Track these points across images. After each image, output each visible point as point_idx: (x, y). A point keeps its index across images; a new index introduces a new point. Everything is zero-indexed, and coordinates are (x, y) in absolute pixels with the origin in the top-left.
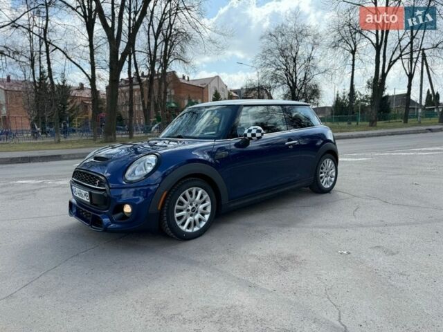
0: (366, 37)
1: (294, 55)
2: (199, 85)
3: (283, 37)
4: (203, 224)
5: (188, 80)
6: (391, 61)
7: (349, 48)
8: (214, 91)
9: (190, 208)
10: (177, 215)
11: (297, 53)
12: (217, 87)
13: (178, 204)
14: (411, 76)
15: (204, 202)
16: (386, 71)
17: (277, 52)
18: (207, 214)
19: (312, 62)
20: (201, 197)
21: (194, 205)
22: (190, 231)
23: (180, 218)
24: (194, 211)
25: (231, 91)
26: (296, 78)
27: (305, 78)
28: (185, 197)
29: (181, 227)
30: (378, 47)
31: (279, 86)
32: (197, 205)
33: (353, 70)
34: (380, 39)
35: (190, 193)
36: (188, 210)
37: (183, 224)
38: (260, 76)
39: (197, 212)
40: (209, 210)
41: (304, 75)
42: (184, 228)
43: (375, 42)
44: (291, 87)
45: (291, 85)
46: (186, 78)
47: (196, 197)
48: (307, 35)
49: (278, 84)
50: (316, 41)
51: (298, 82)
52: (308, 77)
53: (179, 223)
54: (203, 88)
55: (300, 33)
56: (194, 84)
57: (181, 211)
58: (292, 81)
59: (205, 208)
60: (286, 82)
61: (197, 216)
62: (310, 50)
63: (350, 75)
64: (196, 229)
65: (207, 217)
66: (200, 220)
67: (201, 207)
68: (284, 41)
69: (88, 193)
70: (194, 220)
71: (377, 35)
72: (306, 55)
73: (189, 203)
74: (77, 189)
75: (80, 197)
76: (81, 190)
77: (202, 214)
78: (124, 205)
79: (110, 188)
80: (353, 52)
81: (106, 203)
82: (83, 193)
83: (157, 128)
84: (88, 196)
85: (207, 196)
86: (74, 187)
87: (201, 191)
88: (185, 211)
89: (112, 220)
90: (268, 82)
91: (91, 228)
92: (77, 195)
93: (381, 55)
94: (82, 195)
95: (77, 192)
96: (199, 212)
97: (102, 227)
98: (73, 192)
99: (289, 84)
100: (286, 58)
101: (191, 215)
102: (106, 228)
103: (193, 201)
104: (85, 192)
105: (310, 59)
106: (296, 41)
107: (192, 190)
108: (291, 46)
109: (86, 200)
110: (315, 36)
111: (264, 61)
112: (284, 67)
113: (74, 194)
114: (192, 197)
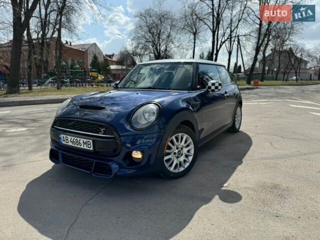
0: (206, 24)
1: (159, 32)
2: (80, 49)
3: (151, 18)
5: (71, 45)
6: (221, 42)
7: (192, 31)
8: (93, 55)
9: (177, 151)
10: (166, 158)
11: (160, 31)
12: (95, 51)
14: (230, 53)
15: (188, 146)
16: (218, 49)
17: (146, 29)
18: (191, 156)
19: (170, 38)
20: (186, 141)
21: (180, 149)
22: (177, 171)
23: (168, 161)
24: (179, 154)
25: (106, 55)
26: (160, 49)
27: (166, 50)
28: (172, 142)
29: (168, 168)
30: (214, 32)
31: (147, 54)
32: (182, 149)
33: (195, 46)
34: (215, 25)
35: (177, 138)
36: (175, 153)
37: (171, 165)
38: (134, 46)
39: (182, 155)
40: (192, 152)
41: (165, 48)
42: (172, 169)
43: (212, 28)
44: (156, 56)
45: (156, 54)
46: (69, 43)
47: (181, 142)
48: (167, 19)
49: (146, 53)
50: (173, 23)
51: (161, 52)
52: (168, 49)
53: (167, 165)
54: (83, 52)
55: (163, 16)
56: (76, 48)
57: (169, 154)
58: (157, 51)
59: (188, 151)
60: (152, 52)
61: (182, 159)
62: (169, 30)
63: (193, 49)
64: (182, 169)
65: (191, 158)
66: (185, 161)
67: (185, 150)
68: (151, 21)
69: (91, 141)
70: (180, 162)
71: (213, 23)
72: (166, 33)
73: (175, 147)
74: (69, 138)
75: (76, 146)
76: (78, 139)
77: (187, 156)
78: (132, 151)
79: (120, 136)
80: (195, 34)
81: (115, 150)
82: (81, 142)
83: (49, 82)
84: (90, 144)
85: (190, 140)
86: (65, 136)
87: (185, 136)
88: (172, 154)
89: (121, 166)
90: (139, 51)
91: (94, 175)
92: (70, 144)
93: (216, 37)
94: (79, 143)
95: (69, 140)
96: (184, 155)
97: (111, 174)
98: (61, 141)
99: (155, 54)
100: (153, 34)
101: (177, 158)
102: (116, 174)
103: (179, 145)
104: (85, 140)
105: (169, 36)
106: (160, 22)
107: (179, 135)
108: (157, 25)
109: (85, 147)
110: (173, 20)
111: (137, 35)
112: (150, 40)
113: (64, 142)
114: (177, 141)
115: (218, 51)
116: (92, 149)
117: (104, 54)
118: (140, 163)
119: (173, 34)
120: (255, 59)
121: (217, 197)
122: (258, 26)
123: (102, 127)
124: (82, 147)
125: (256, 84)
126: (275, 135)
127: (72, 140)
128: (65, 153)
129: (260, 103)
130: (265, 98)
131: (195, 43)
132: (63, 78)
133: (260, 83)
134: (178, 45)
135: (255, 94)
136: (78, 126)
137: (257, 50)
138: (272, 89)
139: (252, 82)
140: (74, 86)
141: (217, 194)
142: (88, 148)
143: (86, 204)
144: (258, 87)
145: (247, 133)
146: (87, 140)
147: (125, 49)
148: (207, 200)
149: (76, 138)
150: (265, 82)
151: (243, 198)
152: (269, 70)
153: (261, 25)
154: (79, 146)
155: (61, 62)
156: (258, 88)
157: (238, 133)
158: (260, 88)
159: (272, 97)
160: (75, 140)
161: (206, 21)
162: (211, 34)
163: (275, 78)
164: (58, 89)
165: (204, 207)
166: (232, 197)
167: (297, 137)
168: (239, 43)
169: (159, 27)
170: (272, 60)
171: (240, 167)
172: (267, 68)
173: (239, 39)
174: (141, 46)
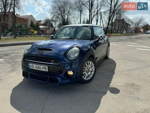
0: (86, 7)
2: (24, 18)
3: (60, 3)
4: (92, 76)
5: (19, 16)
6: (93, 15)
7: (79, 10)
8: (31, 21)
9: (87, 70)
11: (65, 10)
12: (31, 19)
14: (97, 21)
15: (92, 67)
16: (92, 19)
17: (58, 8)
18: (93, 72)
19: (69, 13)
20: (91, 65)
21: (88, 69)
22: (87, 79)
25: (38, 21)
26: (65, 18)
27: (67, 19)
29: (84, 78)
31: (58, 21)
32: (89, 68)
33: (81, 17)
37: (85, 77)
38: (52, 16)
40: (94, 70)
41: (67, 18)
42: (85, 78)
43: (89, 8)
44: (63, 22)
45: (63, 21)
46: (18, 15)
48: (68, 4)
49: (58, 20)
50: (71, 6)
51: (65, 20)
52: (68, 18)
54: (26, 19)
55: (66, 2)
56: (22, 17)
60: (61, 19)
61: (89, 73)
62: (69, 9)
63: (80, 19)
64: (89, 78)
66: (91, 74)
67: (91, 69)
68: (60, 5)
70: (89, 75)
72: (67, 10)
73: (87, 68)
74: (34, 65)
75: (38, 69)
76: (40, 66)
77: (91, 72)
79: (62, 64)
80: (81, 11)
81: (60, 71)
82: (41, 67)
83: (10, 34)
84: (46, 68)
85: (93, 64)
86: (32, 64)
87: (91, 62)
88: (85, 71)
89: (62, 79)
90: (54, 19)
91: (49, 84)
92: (35, 68)
94: (40, 68)
95: (34, 66)
96: (90, 71)
97: (58, 83)
98: (30, 67)
99: (62, 20)
100: (61, 11)
101: (87, 73)
102: (60, 83)
104: (43, 67)
105: (69, 12)
106: (64, 5)
107: (88, 62)
108: (63, 7)
109: (44, 70)
110: (70, 4)
111: (53, 11)
112: (60, 14)
113: (31, 68)
114: (88, 65)
116: (47, 71)
117: (36, 20)
118: (72, 77)
119: (71, 11)
121: (108, 91)
122: (110, 8)
124: (42, 70)
125: (109, 35)
126: (125, 60)
127: (36, 66)
128: (31, 73)
130: (115, 41)
131: (81, 15)
132: (17, 32)
134: (73, 16)
136: (39, 59)
137: (109, 19)
138: (116, 37)
139: (107, 34)
141: (108, 90)
142: (45, 70)
143: (46, 98)
144: (111, 36)
145: (112, 59)
146: (45, 66)
147: (47, 18)
148: (105, 93)
149: (38, 65)
150: (113, 34)
152: (114, 29)
154: (40, 69)
155: (15, 24)
157: (108, 59)
160: (37, 67)
161: (86, 5)
162: (89, 11)
163: (117, 32)
165: (104, 96)
166: (115, 91)
167: (134, 60)
168: (101, 16)
170: (115, 24)
171: (114, 76)
172: (113, 28)
173: (101, 14)
174: (55, 17)
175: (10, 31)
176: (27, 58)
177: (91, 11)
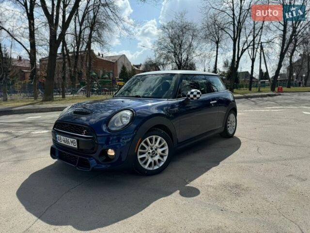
0: (227, 33)
1: (180, 42)
2: (111, 61)
3: (173, 30)
4: (162, 164)
5: (103, 57)
6: (243, 50)
7: (214, 39)
8: (121, 66)
9: (151, 151)
10: (139, 157)
11: (182, 41)
12: (123, 62)
13: (141, 148)
14: (253, 60)
15: (162, 147)
16: (239, 56)
17: (169, 40)
18: (166, 156)
19: (192, 48)
20: (160, 143)
21: (154, 149)
22: (151, 169)
23: (142, 159)
24: (154, 154)
25: (134, 65)
26: (181, 58)
27: (187, 59)
28: (146, 143)
29: (143, 166)
30: (234, 40)
31: (170, 63)
32: (156, 149)
33: (217, 54)
34: (236, 34)
35: (151, 140)
36: (149, 153)
37: (145, 163)
38: (157, 56)
39: (156, 154)
40: (167, 153)
41: (186, 57)
42: (146, 167)
43: (232, 36)
44: (178, 65)
45: (178, 63)
46: (101, 56)
47: (155, 144)
48: (189, 30)
49: (168, 62)
50: (195, 34)
51: (182, 61)
52: (190, 58)
53: (141, 163)
54: (114, 63)
55: (185, 27)
56: (107, 59)
57: (144, 153)
58: (179, 60)
59: (163, 152)
60: (174, 61)
61: (157, 158)
62: (191, 40)
63: (215, 57)
64: (156, 167)
65: (165, 158)
66: (159, 161)
67: (160, 151)
68: (173, 33)
69: (76, 140)
70: (155, 161)
71: (234, 32)
72: (188, 43)
73: (149, 147)
74: (62, 137)
75: (66, 144)
76: (68, 138)
77: (162, 156)
78: (108, 149)
79: (97, 137)
80: (217, 43)
81: (93, 149)
82: (70, 141)
83: (82, 90)
84: (76, 143)
85: (164, 142)
86: (59, 136)
87: (159, 138)
88: (147, 153)
89: (98, 162)
90: (162, 60)
91: (78, 169)
92: (63, 142)
93: (237, 45)
94: (68, 142)
95: (62, 140)
96: (158, 155)
97: (89, 168)
98: (57, 140)
99: (176, 62)
100: (175, 44)
101: (152, 157)
102: (93, 168)
103: (153, 146)
104: (72, 140)
105: (190, 46)
106: (181, 33)
107: (153, 137)
108: (179, 36)
109: (72, 146)
110: (194, 31)
111: (160, 46)
112: (173, 50)
113: (59, 141)
114: (151, 143)
115: (239, 59)
116: (76, 146)
117: (132, 64)
118: (113, 159)
119: (194, 44)
120: (280, 66)
121: (178, 191)
122: (282, 33)
123: (85, 128)
124: (70, 145)
125: (280, 91)
126: (268, 141)
128: (60, 150)
129: (273, 110)
131: (217, 51)
132: (93, 87)
133: (285, 89)
134: (199, 54)
135: (273, 101)
136: (69, 128)
137: (282, 56)
138: (295, 96)
139: (276, 89)
140: (103, 94)
141: (179, 190)
142: (74, 146)
143: (69, 191)
144: (281, 93)
147: (149, 60)
148: (167, 194)
149: (66, 138)
151: (201, 194)
152: (297, 76)
153: (285, 31)
154: (68, 144)
155: (90, 73)
156: (280, 95)
157: (232, 138)
158: (283, 95)
159: (288, 104)
160: (65, 140)
161: (226, 30)
162: (232, 42)
164: (87, 97)
165: (162, 199)
166: (193, 192)
167: (289, 143)
168: (262, 49)
169: (181, 38)
170: (301, 66)
171: (214, 169)
172: (295, 74)
173: (262, 46)
174: (164, 56)
175: (83, 84)
176: (61, 126)
177: (238, 40)
